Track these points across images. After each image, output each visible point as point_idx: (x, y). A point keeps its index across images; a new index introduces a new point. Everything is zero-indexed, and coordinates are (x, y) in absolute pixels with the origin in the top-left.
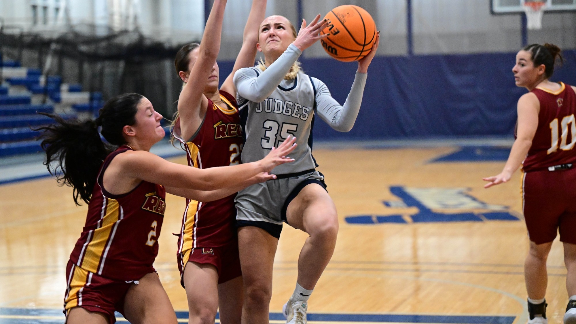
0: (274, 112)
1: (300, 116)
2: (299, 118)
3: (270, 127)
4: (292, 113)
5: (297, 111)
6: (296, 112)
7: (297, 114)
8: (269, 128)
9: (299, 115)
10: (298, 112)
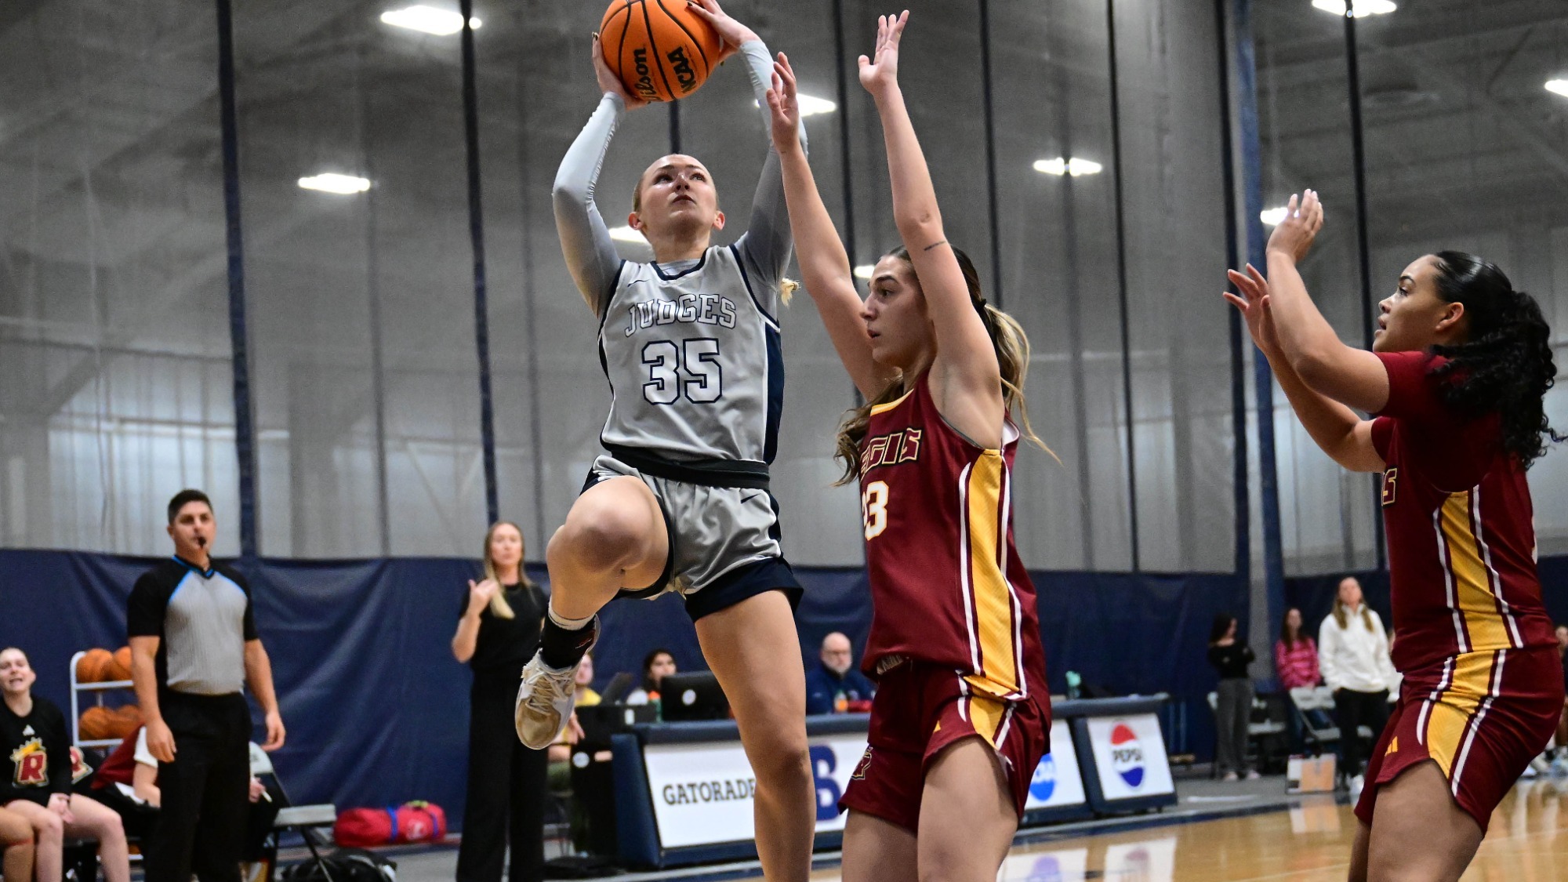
0: (659, 322)
1: (718, 320)
2: (716, 324)
3: (658, 357)
4: (698, 315)
5: (709, 308)
6: (707, 311)
7: (709, 316)
8: (657, 361)
9: (714, 318)
10: (711, 311)
